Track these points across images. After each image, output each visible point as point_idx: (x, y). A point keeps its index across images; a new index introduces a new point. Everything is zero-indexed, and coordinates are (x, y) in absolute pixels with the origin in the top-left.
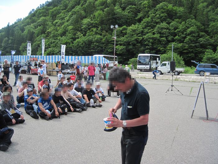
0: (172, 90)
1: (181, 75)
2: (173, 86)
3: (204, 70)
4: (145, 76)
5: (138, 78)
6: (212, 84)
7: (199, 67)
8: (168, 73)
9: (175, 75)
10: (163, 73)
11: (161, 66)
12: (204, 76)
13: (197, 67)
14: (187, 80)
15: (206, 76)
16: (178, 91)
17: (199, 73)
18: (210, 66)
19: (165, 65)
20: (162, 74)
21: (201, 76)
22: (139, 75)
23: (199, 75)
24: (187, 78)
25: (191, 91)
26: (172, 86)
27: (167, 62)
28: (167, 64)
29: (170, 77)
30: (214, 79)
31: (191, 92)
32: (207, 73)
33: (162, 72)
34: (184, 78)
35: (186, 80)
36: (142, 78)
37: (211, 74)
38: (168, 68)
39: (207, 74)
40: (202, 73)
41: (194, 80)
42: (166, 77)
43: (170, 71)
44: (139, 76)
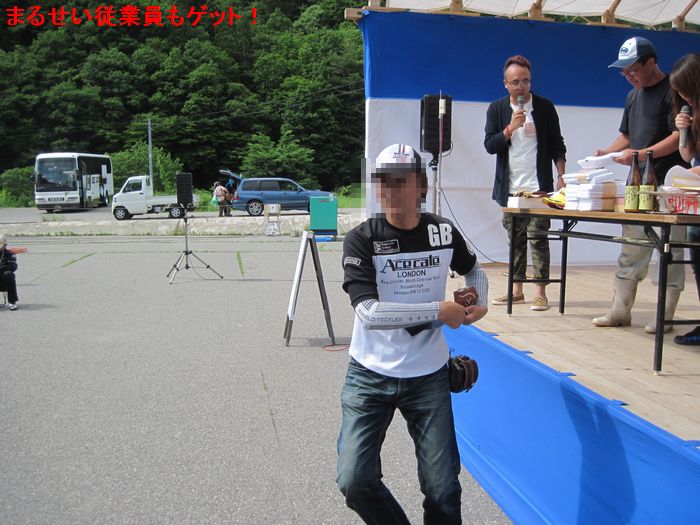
0: (187, 267)
1: (192, 217)
2: (191, 252)
3: (260, 197)
4: (73, 227)
5: (49, 235)
6: (288, 237)
7: (244, 189)
8: (149, 212)
9: (171, 217)
10: (133, 215)
11: (124, 191)
12: (260, 215)
13: (239, 188)
14: (213, 231)
15: (270, 215)
16: (208, 267)
17: (247, 209)
18: (277, 184)
19: (137, 187)
20: (128, 216)
21: (251, 215)
22: (51, 224)
23: (246, 213)
24: (211, 226)
25: (240, 263)
26: (187, 253)
27: (142, 178)
28: (144, 184)
29: (158, 226)
30: (290, 223)
31: (241, 266)
32: (272, 205)
33: (130, 212)
34: (202, 224)
35: (208, 230)
36: (62, 235)
37: (284, 207)
38: (147, 198)
39: (273, 208)
40: (255, 207)
41: (235, 231)
42: (144, 226)
43: (154, 206)
44: (50, 228)
